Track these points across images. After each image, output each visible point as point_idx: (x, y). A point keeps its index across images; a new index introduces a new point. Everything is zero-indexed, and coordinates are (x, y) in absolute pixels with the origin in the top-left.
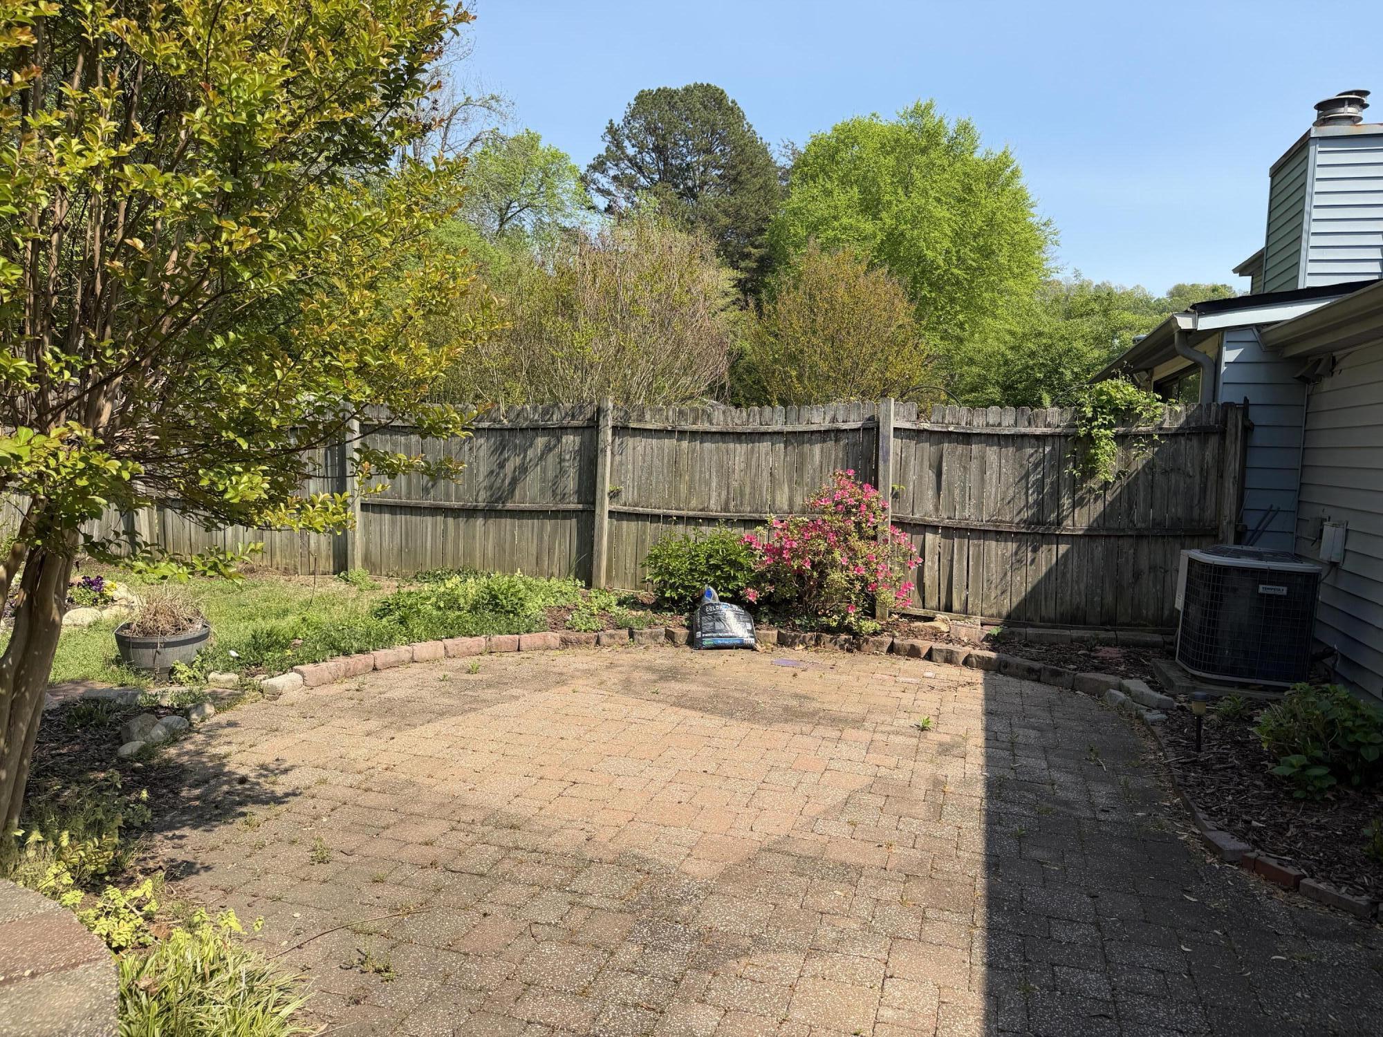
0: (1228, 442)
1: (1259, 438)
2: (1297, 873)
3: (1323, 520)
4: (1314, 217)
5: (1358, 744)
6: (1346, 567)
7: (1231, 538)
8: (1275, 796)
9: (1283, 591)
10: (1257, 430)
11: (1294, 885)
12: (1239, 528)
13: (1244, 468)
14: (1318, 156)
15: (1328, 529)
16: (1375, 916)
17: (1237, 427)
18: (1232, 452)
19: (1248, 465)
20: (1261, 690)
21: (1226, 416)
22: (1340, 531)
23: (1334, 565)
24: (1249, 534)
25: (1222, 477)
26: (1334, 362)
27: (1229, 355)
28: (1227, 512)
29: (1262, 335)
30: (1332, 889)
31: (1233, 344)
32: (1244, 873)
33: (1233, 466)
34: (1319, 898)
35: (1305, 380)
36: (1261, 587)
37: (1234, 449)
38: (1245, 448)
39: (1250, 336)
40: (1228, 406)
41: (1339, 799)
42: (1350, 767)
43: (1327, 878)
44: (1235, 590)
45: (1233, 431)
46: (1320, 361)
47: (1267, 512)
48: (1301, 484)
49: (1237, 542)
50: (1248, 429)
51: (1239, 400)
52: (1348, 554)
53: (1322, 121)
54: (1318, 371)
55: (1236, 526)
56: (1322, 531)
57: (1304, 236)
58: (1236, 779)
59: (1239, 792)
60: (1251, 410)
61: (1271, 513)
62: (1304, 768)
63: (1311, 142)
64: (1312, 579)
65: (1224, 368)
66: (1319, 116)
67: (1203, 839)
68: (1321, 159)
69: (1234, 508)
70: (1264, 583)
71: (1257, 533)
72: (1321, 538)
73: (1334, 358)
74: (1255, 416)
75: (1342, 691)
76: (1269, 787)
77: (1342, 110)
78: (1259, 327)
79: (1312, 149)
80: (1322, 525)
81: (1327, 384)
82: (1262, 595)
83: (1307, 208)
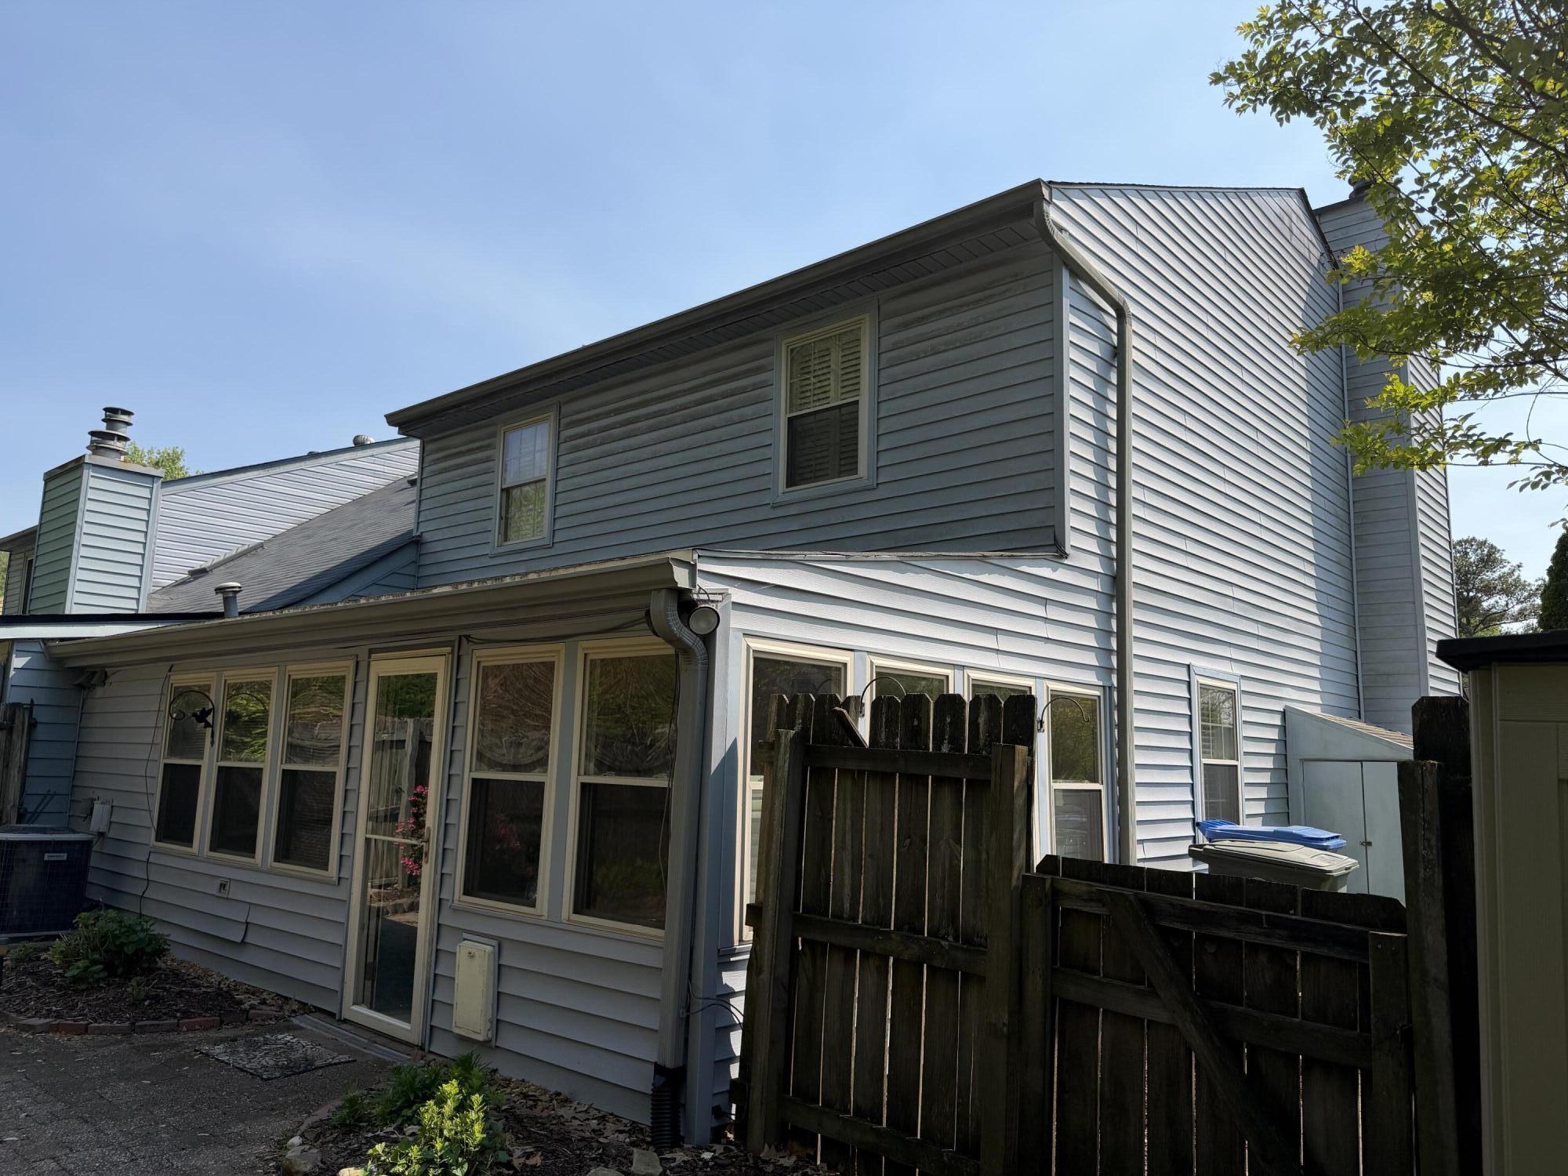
0: (14, 737)
1: (40, 733)
2: (86, 1022)
3: (93, 800)
4: (84, 530)
5: (123, 944)
6: (111, 835)
7: (14, 820)
8: (65, 994)
9: (64, 856)
10: (39, 727)
11: (86, 1030)
12: (22, 811)
13: (27, 758)
14: (91, 481)
15: (97, 807)
16: (134, 1030)
17: (23, 724)
18: (18, 746)
19: (30, 756)
20: (42, 940)
21: (14, 714)
22: (108, 807)
23: (101, 835)
24: (28, 816)
25: (7, 766)
26: (106, 676)
27: (18, 662)
28: (11, 798)
29: (47, 648)
30: (109, 1024)
31: (22, 653)
32: (51, 1034)
33: (18, 757)
34: (101, 1031)
35: (81, 687)
36: (46, 855)
37: (19, 742)
38: (29, 741)
39: (37, 648)
40: (15, 706)
41: (109, 985)
42: (116, 963)
43: (105, 1021)
44: (24, 860)
45: (20, 728)
46: (95, 673)
47: (45, 796)
48: (75, 771)
49: (19, 821)
50: (33, 725)
51: (26, 701)
52: (113, 825)
53: (95, 448)
54: (92, 682)
55: (19, 809)
56: (92, 809)
57: (76, 546)
58: (35, 992)
59: (39, 998)
60: (35, 709)
61: (49, 796)
62: (86, 968)
63: (85, 466)
64: (86, 845)
65: (12, 673)
66: (92, 442)
67: (17, 1027)
68: (93, 483)
69: (18, 794)
70: (49, 852)
71: (36, 815)
72: (91, 814)
73: (106, 673)
74: (39, 715)
75: (112, 913)
76: (59, 991)
77: (112, 442)
78: (45, 640)
79: (85, 472)
80: (93, 804)
81: (99, 692)
82: (47, 862)
83: (79, 522)
